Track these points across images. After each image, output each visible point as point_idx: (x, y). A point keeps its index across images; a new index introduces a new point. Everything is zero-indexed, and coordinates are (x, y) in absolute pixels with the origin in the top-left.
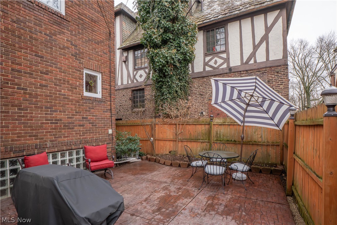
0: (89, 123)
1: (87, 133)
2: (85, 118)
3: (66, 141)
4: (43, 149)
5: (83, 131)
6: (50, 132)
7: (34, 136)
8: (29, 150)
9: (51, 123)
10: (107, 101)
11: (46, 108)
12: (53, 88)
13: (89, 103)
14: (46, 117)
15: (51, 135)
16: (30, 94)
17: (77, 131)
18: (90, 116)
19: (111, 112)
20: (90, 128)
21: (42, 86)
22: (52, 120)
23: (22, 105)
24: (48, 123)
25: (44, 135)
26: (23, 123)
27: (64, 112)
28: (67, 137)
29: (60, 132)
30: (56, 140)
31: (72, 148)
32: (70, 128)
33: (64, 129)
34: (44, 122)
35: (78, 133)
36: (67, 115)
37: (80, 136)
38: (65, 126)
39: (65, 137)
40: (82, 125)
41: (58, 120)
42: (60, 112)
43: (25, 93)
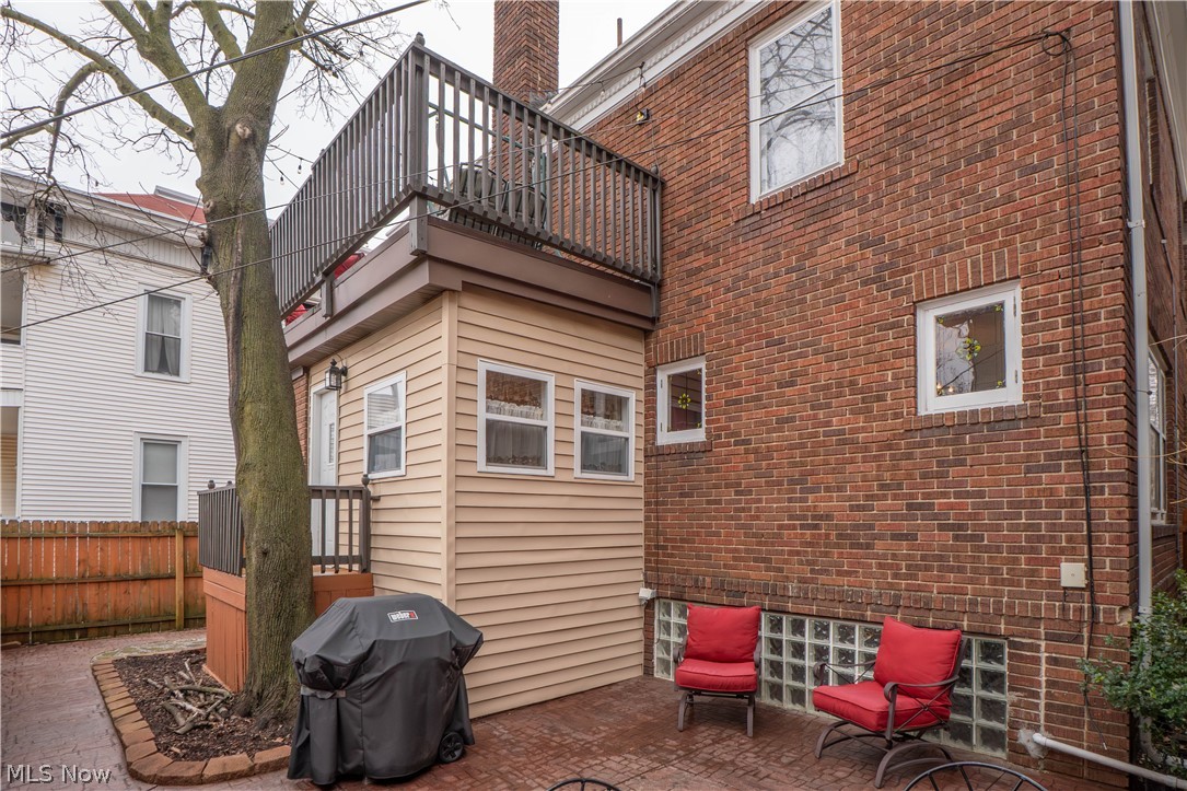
0: (941, 528)
1: (927, 568)
2: (920, 507)
3: (846, 587)
4: (780, 599)
5: (908, 557)
6: (798, 553)
7: (764, 560)
8: (753, 596)
9: (802, 527)
10: (1049, 409)
11: (792, 482)
12: (809, 418)
13: (939, 443)
14: (789, 509)
15: (801, 563)
16: (756, 451)
17: (885, 556)
18: (945, 495)
19: (1086, 467)
20: (944, 548)
21: (782, 421)
22: (805, 518)
23: (741, 483)
24: (794, 527)
25: (786, 562)
26: (743, 527)
27: (840, 489)
28: (848, 573)
29: (826, 554)
30: (813, 581)
31: (863, 615)
32: (859, 546)
33: (838, 546)
34: (786, 522)
35: (890, 567)
36: (850, 498)
37: (896, 576)
38: (840, 536)
39: (839, 573)
40: (907, 535)
41: (821, 518)
42: (828, 489)
43: (747, 452)
